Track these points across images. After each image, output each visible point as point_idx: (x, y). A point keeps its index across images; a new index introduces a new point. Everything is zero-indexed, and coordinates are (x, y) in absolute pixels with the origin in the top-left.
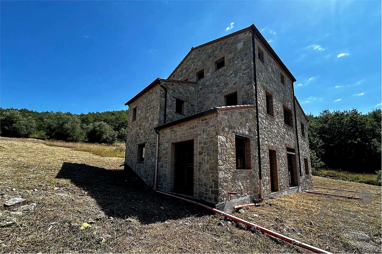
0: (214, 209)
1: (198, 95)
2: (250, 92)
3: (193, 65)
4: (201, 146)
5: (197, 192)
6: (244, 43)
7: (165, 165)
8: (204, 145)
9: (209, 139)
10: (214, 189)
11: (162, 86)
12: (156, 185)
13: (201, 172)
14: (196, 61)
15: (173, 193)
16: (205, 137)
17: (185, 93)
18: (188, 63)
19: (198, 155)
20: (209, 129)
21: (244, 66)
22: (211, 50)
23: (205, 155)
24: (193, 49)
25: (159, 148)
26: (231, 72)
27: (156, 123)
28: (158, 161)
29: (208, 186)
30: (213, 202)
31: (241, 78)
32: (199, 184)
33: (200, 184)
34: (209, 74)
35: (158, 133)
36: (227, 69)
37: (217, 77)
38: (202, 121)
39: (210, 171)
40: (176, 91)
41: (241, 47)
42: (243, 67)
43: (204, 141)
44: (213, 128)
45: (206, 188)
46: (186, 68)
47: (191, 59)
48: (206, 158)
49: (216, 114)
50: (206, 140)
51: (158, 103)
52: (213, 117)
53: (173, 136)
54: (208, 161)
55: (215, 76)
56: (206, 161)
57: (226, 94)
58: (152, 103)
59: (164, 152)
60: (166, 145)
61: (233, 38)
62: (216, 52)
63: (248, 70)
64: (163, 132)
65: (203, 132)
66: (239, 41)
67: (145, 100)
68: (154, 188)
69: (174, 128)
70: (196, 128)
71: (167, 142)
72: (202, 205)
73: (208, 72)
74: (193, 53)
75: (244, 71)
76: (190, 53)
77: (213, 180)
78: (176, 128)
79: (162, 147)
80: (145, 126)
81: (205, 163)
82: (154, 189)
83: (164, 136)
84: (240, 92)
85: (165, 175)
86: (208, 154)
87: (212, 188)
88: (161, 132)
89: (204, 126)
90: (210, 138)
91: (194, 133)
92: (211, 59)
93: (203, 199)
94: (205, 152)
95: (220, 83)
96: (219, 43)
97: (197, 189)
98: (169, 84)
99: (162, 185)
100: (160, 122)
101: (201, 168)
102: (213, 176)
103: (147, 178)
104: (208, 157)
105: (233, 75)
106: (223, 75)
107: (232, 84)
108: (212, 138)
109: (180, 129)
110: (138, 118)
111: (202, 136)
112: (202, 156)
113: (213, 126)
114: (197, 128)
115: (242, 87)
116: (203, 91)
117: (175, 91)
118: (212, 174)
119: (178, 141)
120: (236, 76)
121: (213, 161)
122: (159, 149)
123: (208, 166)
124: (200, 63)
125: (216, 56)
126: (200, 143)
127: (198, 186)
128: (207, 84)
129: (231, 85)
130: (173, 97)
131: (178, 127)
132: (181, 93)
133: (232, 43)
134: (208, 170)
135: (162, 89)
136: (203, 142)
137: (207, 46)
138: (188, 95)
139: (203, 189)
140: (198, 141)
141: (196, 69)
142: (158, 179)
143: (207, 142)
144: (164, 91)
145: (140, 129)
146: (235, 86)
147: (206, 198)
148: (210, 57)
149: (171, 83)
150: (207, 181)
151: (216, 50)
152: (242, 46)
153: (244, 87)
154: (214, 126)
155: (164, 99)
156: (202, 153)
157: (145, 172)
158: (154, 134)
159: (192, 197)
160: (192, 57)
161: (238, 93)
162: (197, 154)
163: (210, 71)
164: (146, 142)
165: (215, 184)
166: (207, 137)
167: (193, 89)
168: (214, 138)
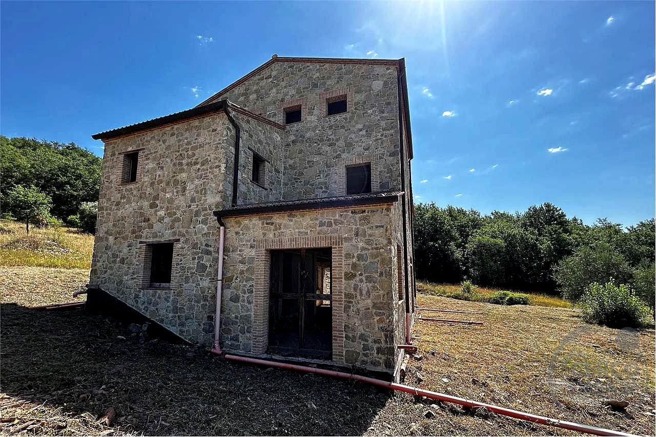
0: (392, 384)
1: (288, 153)
2: (394, 169)
3: (274, 90)
4: (350, 261)
5: (342, 353)
6: (385, 84)
7: (246, 296)
8: (359, 261)
9: (370, 251)
10: (383, 345)
11: (231, 120)
12: (218, 342)
13: (352, 313)
14: (283, 84)
15: (273, 357)
16: (361, 244)
17: (267, 143)
18: (263, 83)
19: (343, 280)
20: (370, 232)
21: (384, 122)
22: (318, 74)
23: (361, 281)
24: (276, 60)
25: (226, 258)
26: (360, 126)
27: (213, 200)
28: (222, 285)
29: (370, 340)
30: (381, 369)
31: (380, 141)
32: (347, 337)
33: (350, 335)
34: (314, 118)
35: (222, 224)
36: (352, 118)
37: (331, 127)
38: (352, 212)
39: (375, 311)
40: (254, 138)
41: (379, 89)
42: (383, 124)
43: (359, 253)
44: (381, 230)
45: (366, 343)
46: (257, 91)
47: (270, 77)
48: (364, 286)
49: (387, 205)
50: (364, 252)
51: (221, 156)
52: (380, 210)
53: (271, 236)
54: (368, 291)
55: (327, 125)
56: (364, 292)
57: (349, 163)
58: (198, 151)
59: (241, 267)
60: (250, 253)
61: (365, 67)
62: (329, 82)
63: (390, 131)
64: (239, 223)
65: (357, 235)
66: (376, 78)
67: (172, 140)
68: (214, 347)
69: (272, 217)
70: (336, 225)
71: (251, 247)
72: (364, 378)
73: (310, 113)
74: (276, 66)
75: (385, 132)
76: (268, 65)
77: (382, 329)
78: (279, 219)
79: (235, 256)
80: (171, 201)
81: (361, 294)
82: (215, 351)
83: (241, 232)
84: (376, 164)
85: (247, 319)
86: (369, 279)
87: (379, 343)
88: (231, 222)
89: (358, 224)
90: (372, 249)
91: (333, 235)
92: (318, 91)
93: (358, 364)
94: (361, 275)
95: (337, 140)
96: (335, 66)
97: (340, 346)
98: (243, 119)
99: (237, 340)
100: (224, 198)
101: (351, 305)
102: (380, 321)
103: (182, 325)
104: (368, 284)
105: (364, 132)
106: (343, 127)
107: (361, 149)
108: (377, 249)
109: (291, 223)
110: (146, 179)
111: (355, 243)
112: (352, 282)
113: (379, 226)
114: (340, 225)
115: (381, 158)
116: (299, 146)
117: (251, 136)
118: (379, 318)
119: (287, 246)
120: (369, 135)
121: (380, 292)
122: (224, 259)
123: (369, 301)
124: (293, 92)
125: (328, 89)
126: (348, 256)
127: (344, 339)
128: (308, 135)
129: (359, 149)
130: (249, 148)
131: (286, 218)
132: (260, 142)
133: (361, 76)
134: (369, 309)
135: (231, 127)
136: (356, 255)
137: (308, 64)
138: (271, 148)
139: (358, 346)
140: (343, 252)
141: (282, 100)
142: (223, 326)
143: (365, 256)
144: (233, 132)
145: (153, 206)
146: (366, 153)
147: (364, 362)
148: (315, 86)
149: (246, 118)
150: (367, 330)
151: (329, 78)
152: (381, 86)
153: (383, 158)
154: (383, 226)
155: (233, 150)
156: (354, 276)
157: (175, 310)
158: (206, 224)
159: (328, 363)
160: (274, 73)
161: (373, 167)
162: (341, 278)
163: (316, 112)
164: (178, 240)
165: (386, 336)
166: (367, 246)
167: (279, 138)
168: (382, 250)
